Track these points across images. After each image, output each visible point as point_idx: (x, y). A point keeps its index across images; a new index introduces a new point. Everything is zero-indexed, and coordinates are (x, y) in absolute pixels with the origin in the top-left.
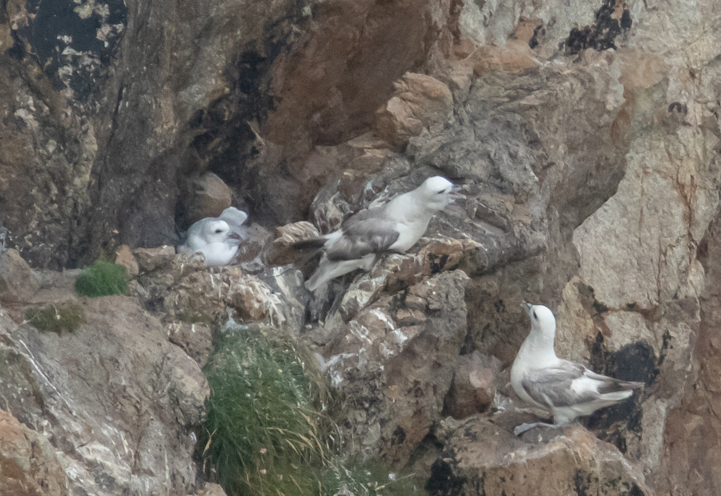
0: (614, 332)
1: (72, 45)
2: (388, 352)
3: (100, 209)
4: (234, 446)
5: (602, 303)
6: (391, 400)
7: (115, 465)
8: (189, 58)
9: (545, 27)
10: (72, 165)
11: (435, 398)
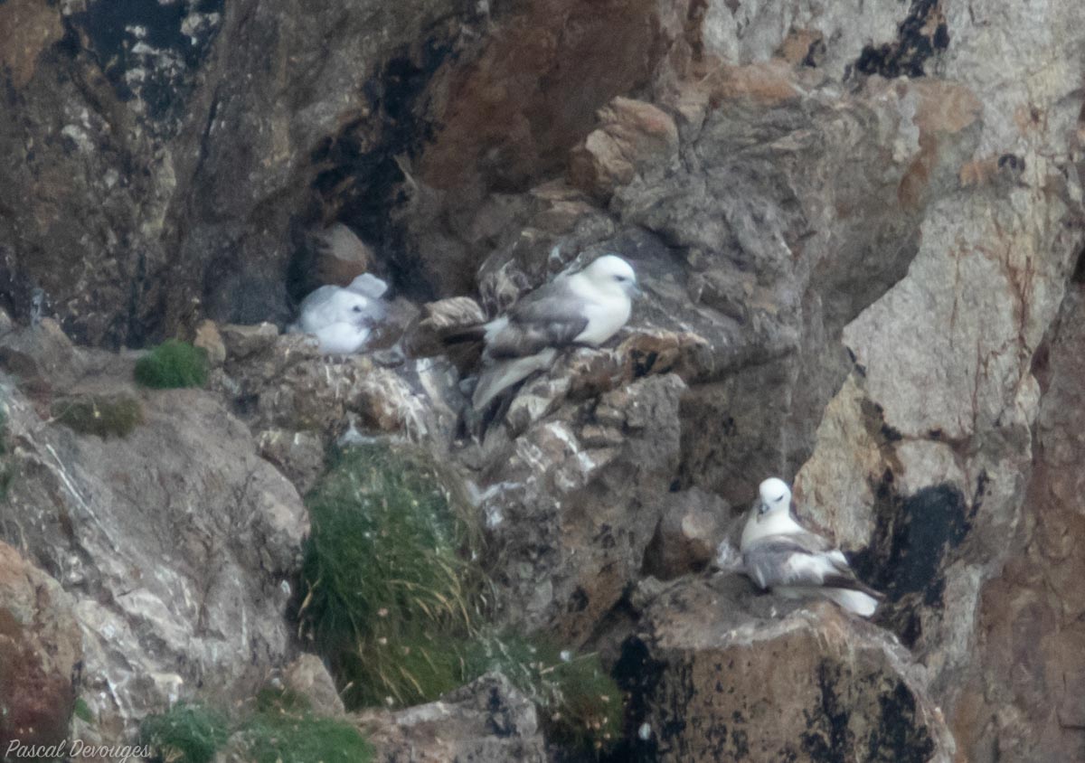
0: (908, 469)
1: (146, 40)
2: (566, 483)
3: (180, 267)
4: (344, 605)
5: (894, 429)
6: (569, 550)
7: (167, 622)
8: (312, 65)
9: (826, 43)
10: (138, 205)
11: (631, 550)
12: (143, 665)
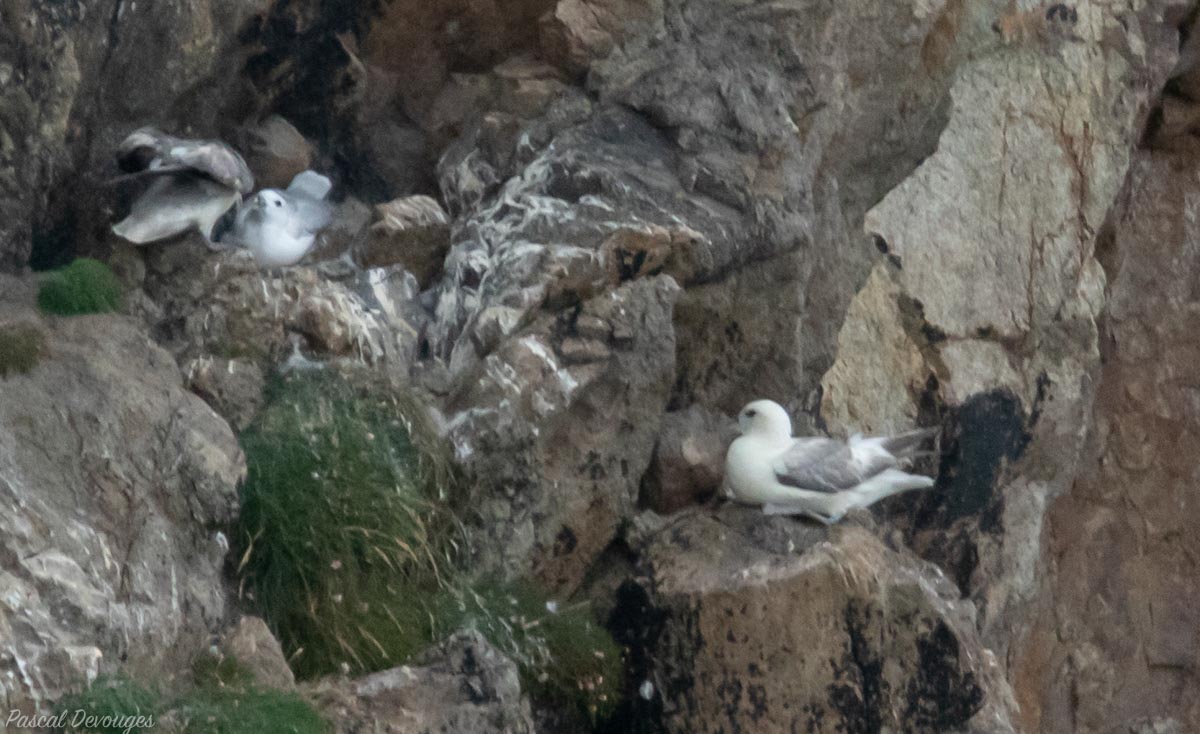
0: (955, 374)
2: (544, 405)
3: (90, 174)
4: (290, 557)
5: (937, 327)
6: (552, 483)
7: (83, 587)
10: (37, 104)
11: (624, 481)
12: (56, 637)
